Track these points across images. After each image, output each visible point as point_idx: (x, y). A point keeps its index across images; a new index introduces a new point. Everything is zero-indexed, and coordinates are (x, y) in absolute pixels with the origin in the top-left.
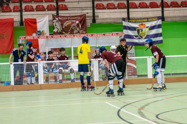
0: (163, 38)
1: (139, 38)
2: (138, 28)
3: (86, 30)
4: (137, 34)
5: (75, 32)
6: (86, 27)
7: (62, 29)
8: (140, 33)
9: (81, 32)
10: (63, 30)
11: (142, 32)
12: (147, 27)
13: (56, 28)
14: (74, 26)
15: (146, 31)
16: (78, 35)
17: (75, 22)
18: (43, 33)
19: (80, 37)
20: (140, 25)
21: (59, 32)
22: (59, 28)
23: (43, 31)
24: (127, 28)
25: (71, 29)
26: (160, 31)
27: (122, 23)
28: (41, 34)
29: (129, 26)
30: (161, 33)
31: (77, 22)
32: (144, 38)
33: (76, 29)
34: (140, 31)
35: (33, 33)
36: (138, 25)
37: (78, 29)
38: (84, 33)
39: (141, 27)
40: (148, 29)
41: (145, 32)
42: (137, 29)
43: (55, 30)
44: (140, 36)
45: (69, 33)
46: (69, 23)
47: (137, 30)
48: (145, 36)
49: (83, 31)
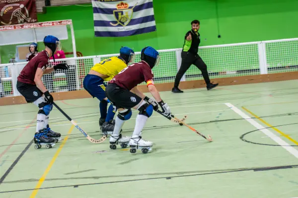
0: (156, 23)
1: (119, 25)
2: (116, 9)
3: (36, 18)
4: (115, 20)
5: (19, 21)
6: (36, 12)
8: (120, 16)
9: (29, 21)
10: (2, 19)
11: (123, 16)
12: (130, 8)
14: (17, 13)
15: (128, 13)
17: (19, 7)
20: (119, 5)
24: (99, 10)
25: (13, 16)
26: (151, 12)
27: (91, 4)
29: (102, 7)
30: (153, 16)
31: (22, 6)
32: (126, 23)
34: (120, 14)
36: (116, 5)
37: (24, 16)
38: (32, 22)
39: (120, 8)
40: (131, 10)
41: (128, 16)
42: (114, 11)
44: (120, 21)
45: (10, 23)
46: (9, 8)
47: (114, 13)
48: (128, 21)
49: (32, 19)
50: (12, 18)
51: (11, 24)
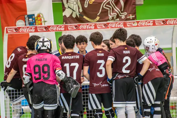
5: (110, 17)
6: (134, 4)
7: (81, 10)
9: (123, 17)
10: (85, 12)
13: (69, 7)
14: (108, 4)
16: (134, 23)
18: (39, 18)
19: (138, 26)
21: (74, 16)
22: (75, 8)
23: (39, 16)
25: (103, 9)
28: (35, 22)
33: (113, 9)
35: (17, 19)
37: (117, 9)
38: (129, 19)
43: (67, 13)
45: (98, 18)
49: (129, 14)
50: (100, 11)
51: (98, 21)
